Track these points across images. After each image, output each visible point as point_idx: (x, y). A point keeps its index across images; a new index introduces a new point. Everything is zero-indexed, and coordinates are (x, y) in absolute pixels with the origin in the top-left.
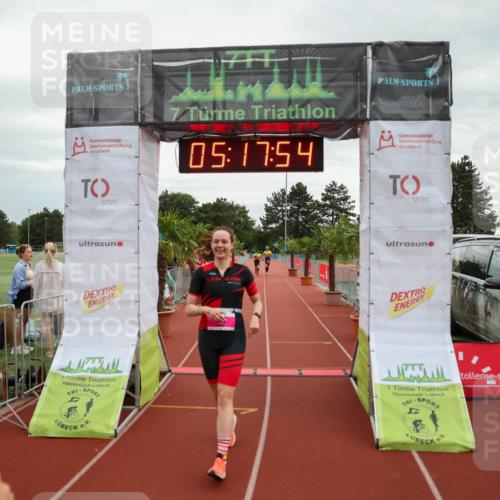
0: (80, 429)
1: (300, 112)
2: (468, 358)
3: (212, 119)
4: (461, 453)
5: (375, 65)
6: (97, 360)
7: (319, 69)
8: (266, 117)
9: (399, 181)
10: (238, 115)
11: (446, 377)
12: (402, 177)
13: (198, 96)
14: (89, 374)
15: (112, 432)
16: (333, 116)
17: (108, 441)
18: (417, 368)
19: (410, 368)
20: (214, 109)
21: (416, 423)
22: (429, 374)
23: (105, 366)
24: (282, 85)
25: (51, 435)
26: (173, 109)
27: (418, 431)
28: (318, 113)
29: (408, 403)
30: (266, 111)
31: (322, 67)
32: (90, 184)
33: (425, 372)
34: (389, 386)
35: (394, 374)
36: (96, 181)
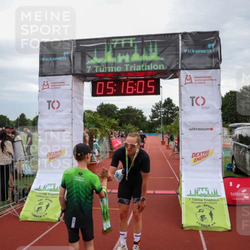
0: (43, 217)
1: (147, 67)
2: (235, 185)
3: (106, 71)
4: (223, 232)
5: (183, 43)
6: (53, 185)
7: (156, 46)
8: (131, 70)
9: (194, 99)
10: (118, 69)
11: (219, 194)
12: (196, 97)
13: (100, 61)
14: (48, 192)
15: (57, 219)
16: (163, 68)
17: (55, 223)
18: (204, 190)
19: (201, 190)
20: (107, 66)
21: (202, 217)
22: (210, 193)
23: (56, 188)
24: (138, 55)
25: (29, 220)
26: (88, 67)
27: (203, 221)
28: (156, 67)
29: (199, 207)
30: (131, 67)
31: (157, 44)
32: (51, 103)
33: (208, 192)
34: (190, 199)
35: (193, 193)
36: (54, 102)
